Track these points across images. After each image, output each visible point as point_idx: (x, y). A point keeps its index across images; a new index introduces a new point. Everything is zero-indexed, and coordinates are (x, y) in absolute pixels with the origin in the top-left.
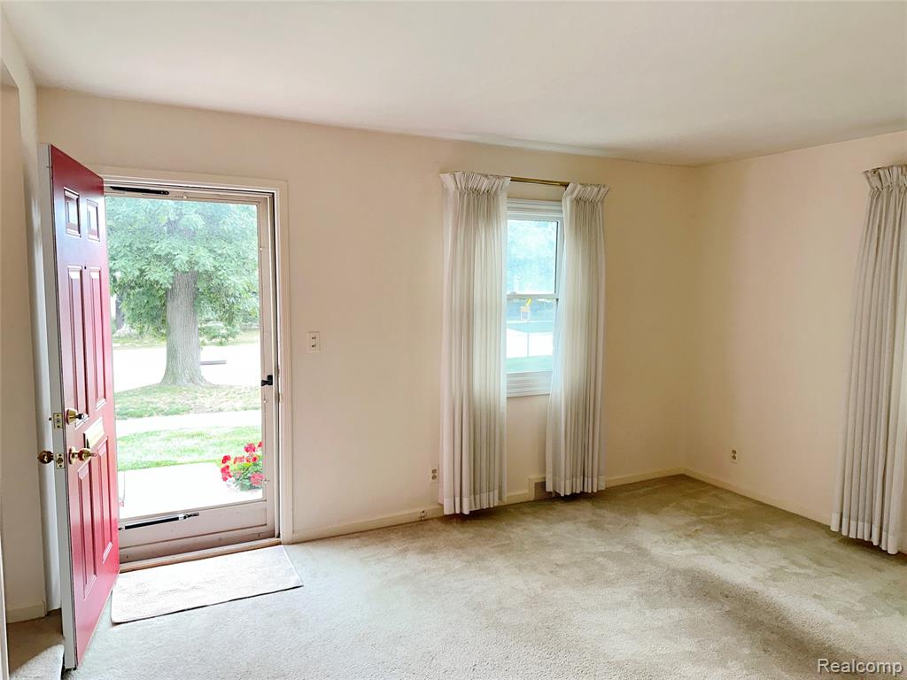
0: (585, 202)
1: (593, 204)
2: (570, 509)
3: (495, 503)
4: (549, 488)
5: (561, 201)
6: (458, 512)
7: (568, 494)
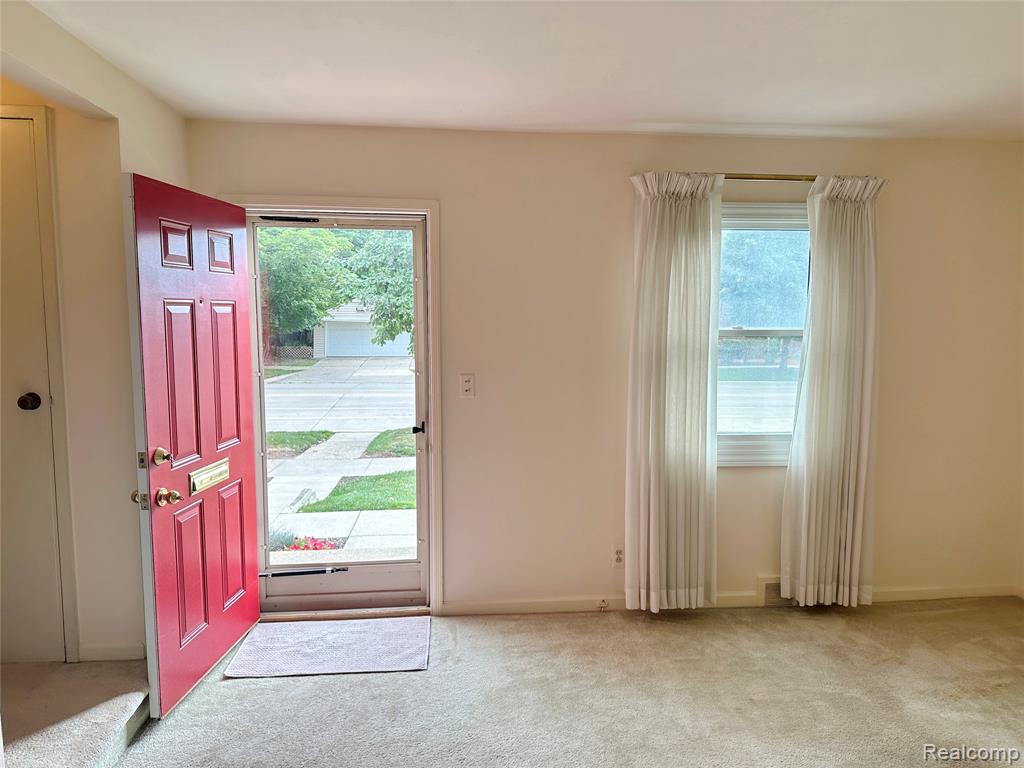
0: (845, 202)
1: (858, 204)
2: (810, 626)
3: (698, 602)
4: (785, 593)
5: (805, 202)
6: (643, 608)
7: (811, 603)
